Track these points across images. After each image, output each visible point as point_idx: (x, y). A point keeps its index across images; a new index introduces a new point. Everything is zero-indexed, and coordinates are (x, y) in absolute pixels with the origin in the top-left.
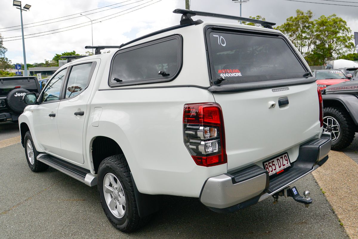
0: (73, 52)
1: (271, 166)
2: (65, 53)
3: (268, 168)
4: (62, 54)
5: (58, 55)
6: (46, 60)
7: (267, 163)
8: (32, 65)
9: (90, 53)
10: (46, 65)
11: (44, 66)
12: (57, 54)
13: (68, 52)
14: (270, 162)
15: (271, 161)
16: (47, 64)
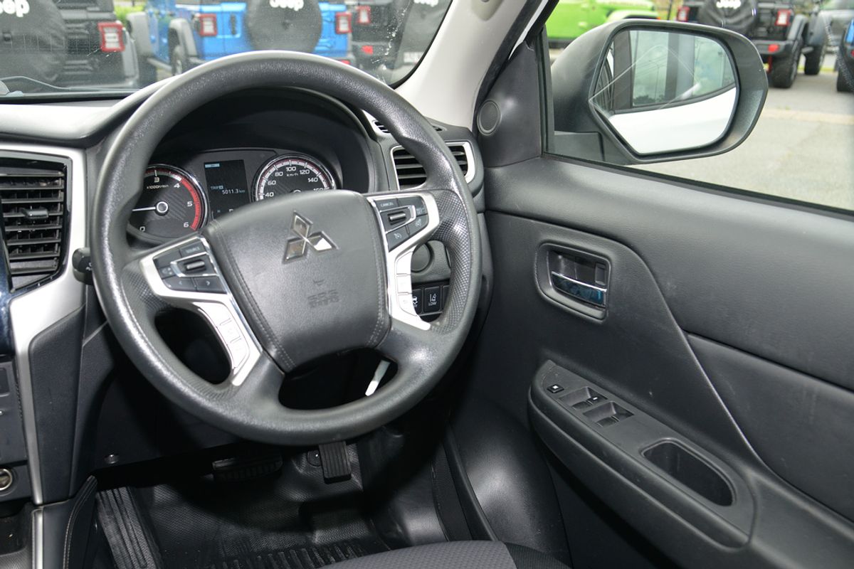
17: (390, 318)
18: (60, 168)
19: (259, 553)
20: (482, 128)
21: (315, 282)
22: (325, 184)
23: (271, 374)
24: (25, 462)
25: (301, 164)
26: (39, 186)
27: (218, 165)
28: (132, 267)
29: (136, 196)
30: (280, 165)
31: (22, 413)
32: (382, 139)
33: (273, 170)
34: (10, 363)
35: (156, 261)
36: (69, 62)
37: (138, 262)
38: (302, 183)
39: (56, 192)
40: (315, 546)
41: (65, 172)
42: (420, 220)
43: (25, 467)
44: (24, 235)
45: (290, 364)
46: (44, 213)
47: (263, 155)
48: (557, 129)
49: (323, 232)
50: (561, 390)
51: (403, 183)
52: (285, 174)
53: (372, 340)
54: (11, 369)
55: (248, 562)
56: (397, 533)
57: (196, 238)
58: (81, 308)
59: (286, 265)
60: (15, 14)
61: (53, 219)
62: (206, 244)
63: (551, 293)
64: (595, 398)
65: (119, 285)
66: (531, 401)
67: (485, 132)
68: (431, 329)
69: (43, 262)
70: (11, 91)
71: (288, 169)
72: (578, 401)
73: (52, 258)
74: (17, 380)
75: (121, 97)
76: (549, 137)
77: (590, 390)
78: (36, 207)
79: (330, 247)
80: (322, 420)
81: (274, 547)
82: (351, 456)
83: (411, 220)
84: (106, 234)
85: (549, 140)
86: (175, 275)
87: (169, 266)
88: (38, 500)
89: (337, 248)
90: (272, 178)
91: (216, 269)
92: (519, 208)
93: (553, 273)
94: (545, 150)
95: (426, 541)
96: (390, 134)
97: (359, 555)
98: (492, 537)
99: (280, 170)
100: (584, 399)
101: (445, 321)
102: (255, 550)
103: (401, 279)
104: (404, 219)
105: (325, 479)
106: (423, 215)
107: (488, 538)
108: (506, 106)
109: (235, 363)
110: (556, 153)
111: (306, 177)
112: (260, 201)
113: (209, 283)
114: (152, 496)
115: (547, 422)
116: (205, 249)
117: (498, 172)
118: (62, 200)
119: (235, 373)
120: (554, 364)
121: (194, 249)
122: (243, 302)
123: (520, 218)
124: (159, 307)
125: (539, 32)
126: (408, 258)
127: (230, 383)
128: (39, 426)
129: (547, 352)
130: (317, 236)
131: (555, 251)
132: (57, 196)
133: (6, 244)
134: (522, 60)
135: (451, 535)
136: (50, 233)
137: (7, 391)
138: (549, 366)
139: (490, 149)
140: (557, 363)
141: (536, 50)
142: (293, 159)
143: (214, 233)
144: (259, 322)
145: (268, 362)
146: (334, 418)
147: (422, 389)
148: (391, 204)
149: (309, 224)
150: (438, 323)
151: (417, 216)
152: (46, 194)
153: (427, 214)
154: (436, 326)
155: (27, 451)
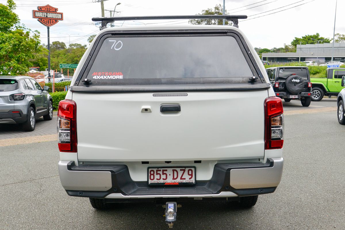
0: (316, 34)
1: (159, 174)
2: (306, 36)
3: (153, 174)
4: (303, 37)
5: (298, 38)
6: (285, 44)
7: (155, 170)
8: (269, 50)
9: (340, 35)
10: (285, 50)
11: (283, 51)
12: (296, 38)
13: (310, 35)
14: (159, 169)
15: (162, 169)
16: (287, 49)
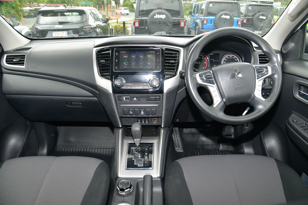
17: (255, 96)
18: (178, 52)
19: (206, 149)
20: (283, 51)
21: (237, 85)
22: (239, 61)
23: (223, 106)
24: (161, 117)
25: (234, 56)
26: (173, 55)
27: (213, 54)
28: (194, 76)
29: (197, 59)
30: (228, 56)
31: (162, 106)
32: (256, 51)
33: (226, 57)
34: (162, 94)
35: (199, 75)
36: (172, 29)
37: (195, 75)
38: (233, 60)
39: (177, 57)
40: (220, 150)
41: (179, 53)
42: (266, 72)
43: (161, 118)
44: (168, 66)
45: (228, 104)
46: (174, 61)
47: (224, 53)
48: (305, 53)
49: (241, 73)
50: (296, 122)
51: (260, 63)
52: (229, 58)
53: (249, 101)
54: (162, 96)
55: (203, 151)
56: (242, 151)
57: (209, 71)
58: (179, 84)
59: (231, 80)
60: (162, 18)
61: (175, 63)
62: (212, 72)
63: (297, 96)
64: (307, 126)
65: (191, 79)
66: (287, 124)
67: (284, 52)
68: (265, 100)
69: (172, 73)
70: (167, 34)
71: (230, 57)
72: (301, 126)
73: (174, 72)
74: (163, 98)
75: (193, 37)
76: (303, 54)
77: (305, 123)
78: (172, 60)
79: (242, 76)
80: (234, 118)
81: (210, 148)
82: (232, 130)
83: (264, 72)
84: (189, 67)
85: (302, 55)
86: (204, 79)
87: (202, 76)
88: (163, 126)
89: (244, 77)
90: (226, 58)
91: (213, 78)
92: (292, 73)
93: (299, 91)
94: (301, 58)
95: (248, 154)
96: (261, 50)
97: (230, 154)
98: (268, 156)
99: (228, 57)
100: (303, 125)
101: (269, 99)
102: (205, 148)
103: (259, 87)
104: (262, 71)
105: (225, 135)
106: (267, 71)
107: (267, 156)
108: (291, 45)
109: (214, 102)
110: (304, 59)
111: (234, 59)
112: (222, 64)
113: (211, 82)
114: (183, 131)
115: (291, 130)
116: (211, 73)
117: (286, 63)
118: (178, 59)
119: (214, 104)
120: (295, 115)
121: (209, 73)
122: (219, 87)
123: (291, 75)
124: (199, 86)
125: (304, 26)
126: (262, 82)
127: (213, 106)
128: (166, 109)
129: (294, 112)
130: (238, 73)
131: (300, 85)
132: (177, 58)
133: (165, 67)
134: (298, 33)
135: (256, 153)
136: (174, 66)
137: (160, 101)
138: (293, 115)
139: (284, 56)
140: (296, 115)
141: (303, 31)
142: (231, 54)
143: (214, 70)
144: (222, 93)
145: (223, 102)
146: (237, 118)
147: (261, 115)
148: (259, 67)
149: (238, 70)
150: (267, 99)
151: (266, 71)
152: (174, 57)
153: (268, 71)
154: (266, 100)
155: (162, 115)
